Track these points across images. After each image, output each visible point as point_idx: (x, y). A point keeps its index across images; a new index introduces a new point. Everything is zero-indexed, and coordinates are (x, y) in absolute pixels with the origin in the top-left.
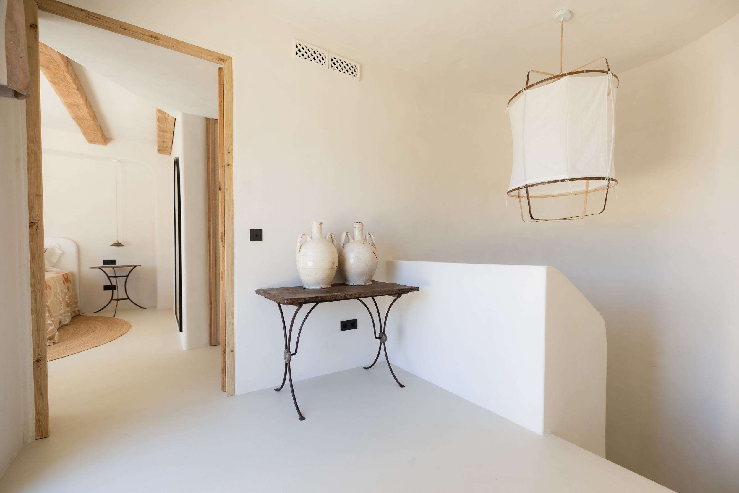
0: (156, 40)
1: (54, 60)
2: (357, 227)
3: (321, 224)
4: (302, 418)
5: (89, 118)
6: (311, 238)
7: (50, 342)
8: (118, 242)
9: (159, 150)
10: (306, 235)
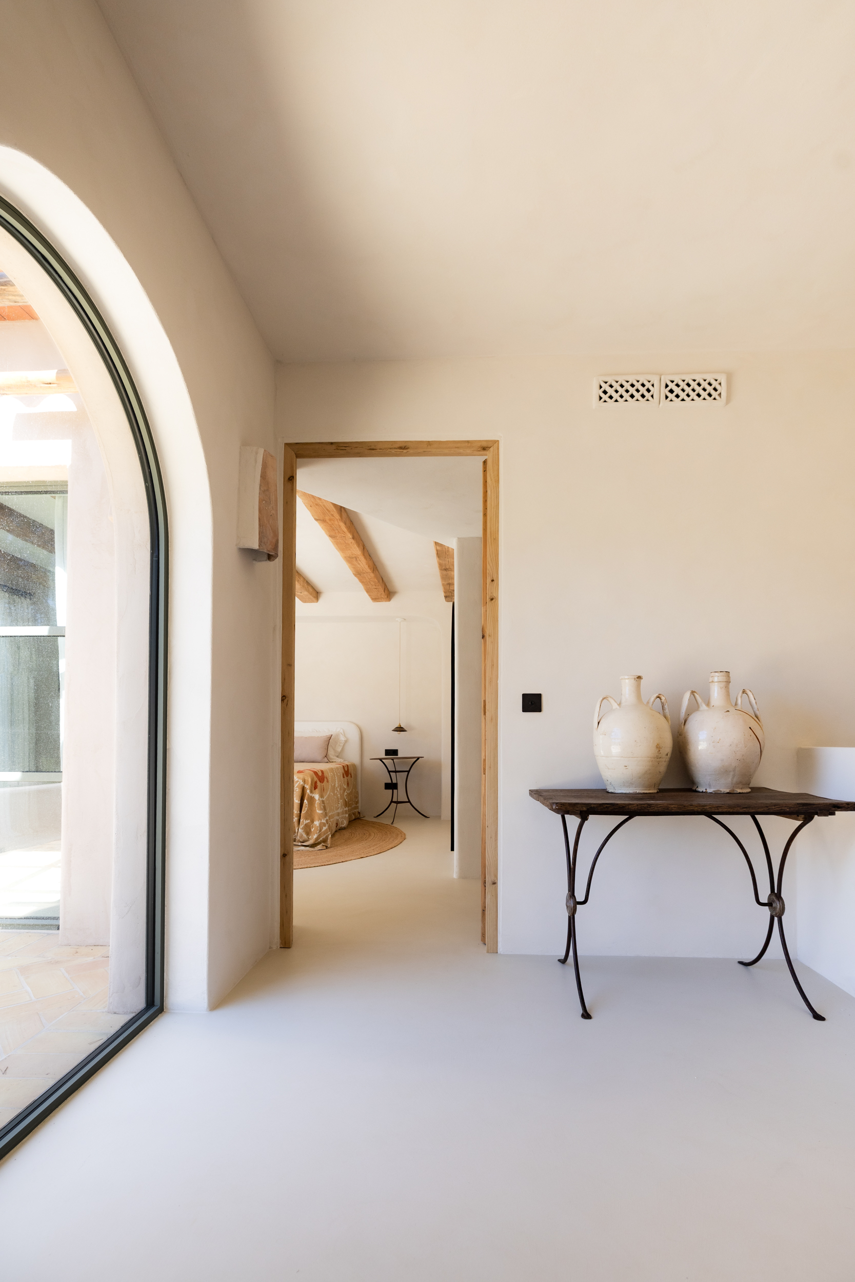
0: (405, 451)
1: (327, 510)
2: (716, 679)
3: (638, 678)
4: (586, 1015)
5: (369, 570)
6: (620, 704)
7: (323, 845)
8: (400, 725)
9: (446, 597)
10: (610, 699)
